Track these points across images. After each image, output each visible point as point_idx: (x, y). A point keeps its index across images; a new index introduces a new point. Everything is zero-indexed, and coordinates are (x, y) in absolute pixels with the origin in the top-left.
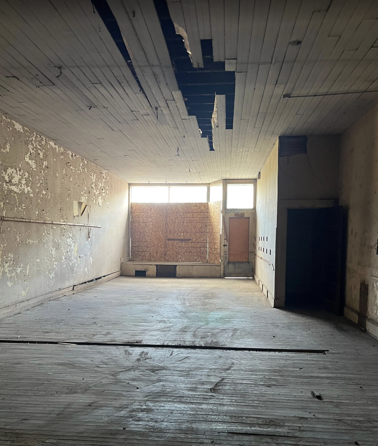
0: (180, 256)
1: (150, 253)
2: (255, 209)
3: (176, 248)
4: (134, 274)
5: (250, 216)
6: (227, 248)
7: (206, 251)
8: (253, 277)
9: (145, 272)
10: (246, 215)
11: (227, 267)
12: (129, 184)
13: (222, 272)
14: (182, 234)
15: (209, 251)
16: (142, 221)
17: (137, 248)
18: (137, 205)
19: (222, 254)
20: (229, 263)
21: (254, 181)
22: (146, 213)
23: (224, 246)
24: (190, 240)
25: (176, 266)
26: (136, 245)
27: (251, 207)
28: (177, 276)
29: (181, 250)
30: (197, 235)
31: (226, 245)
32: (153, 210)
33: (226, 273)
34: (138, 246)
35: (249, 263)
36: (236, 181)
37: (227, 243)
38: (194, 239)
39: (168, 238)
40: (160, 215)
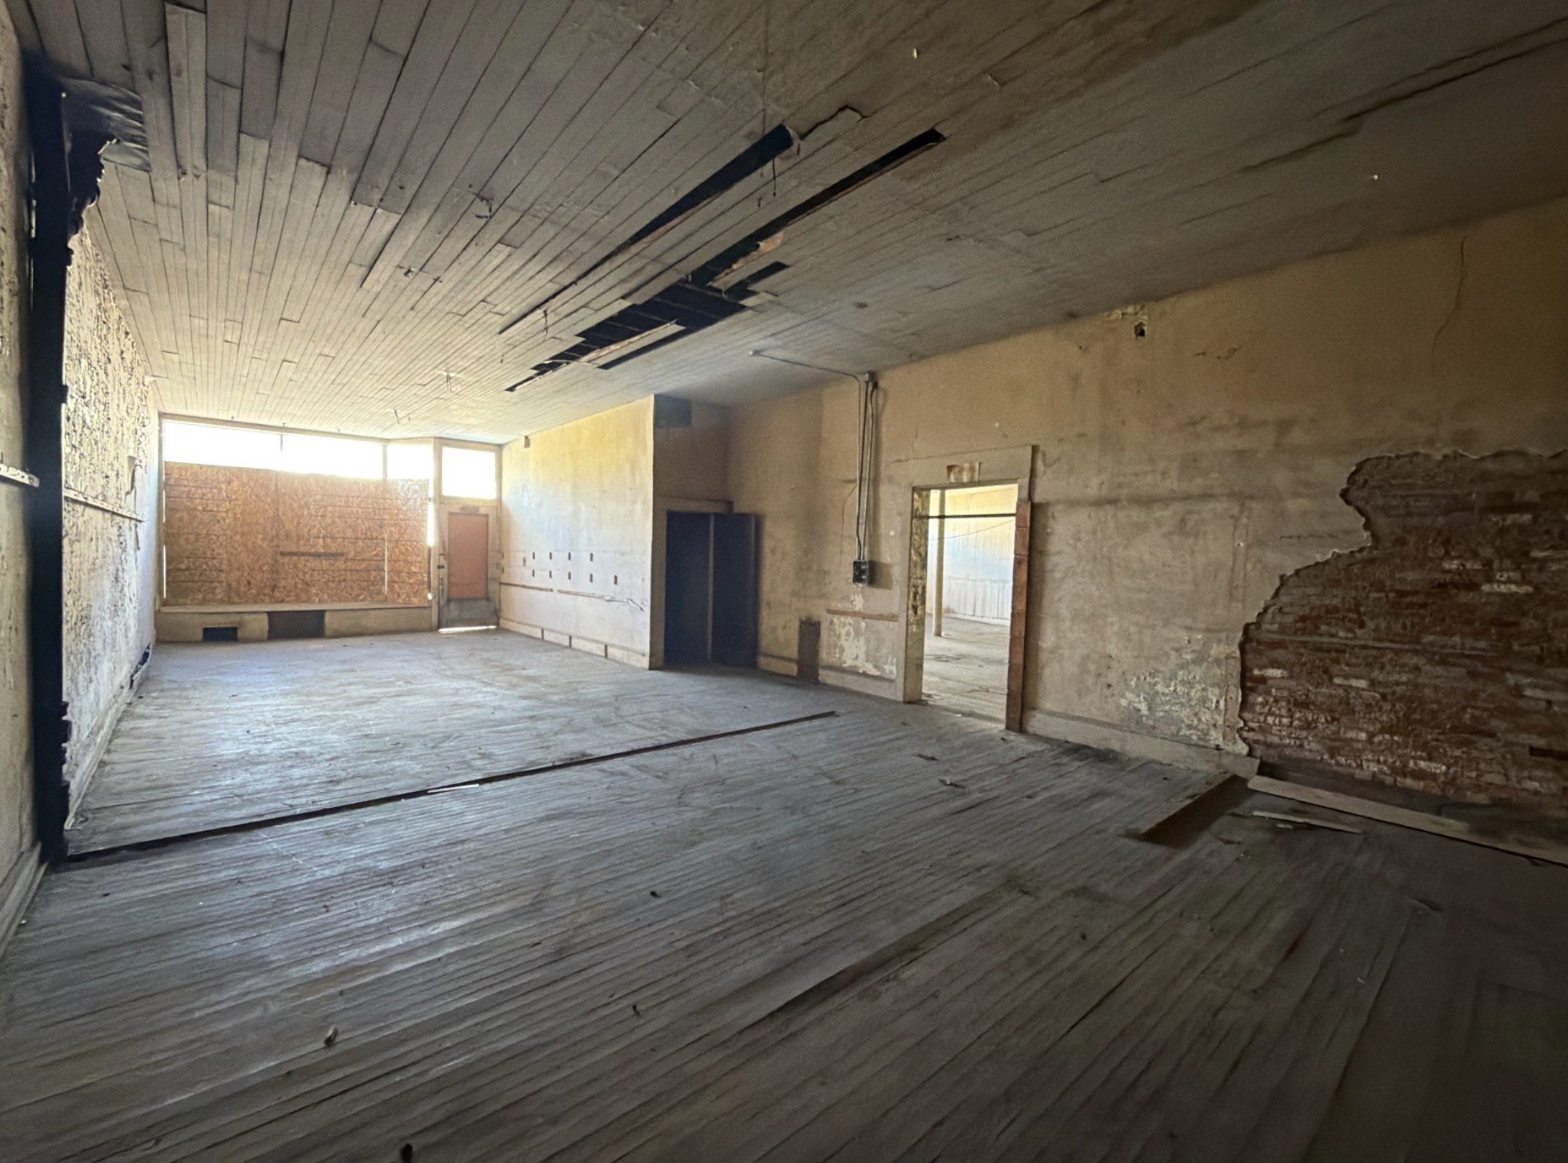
0: (314, 591)
1: (229, 586)
2: (500, 500)
3: (305, 573)
4: (199, 635)
5: (490, 513)
6: (444, 572)
7: (383, 579)
8: (497, 624)
9: (235, 630)
10: (482, 511)
11: (446, 609)
12: (162, 415)
13: (435, 619)
14: (321, 541)
15: (390, 577)
16: (200, 508)
17: (187, 573)
18: (185, 467)
19: (434, 583)
20: (449, 600)
21: (497, 448)
22: (215, 491)
23: (439, 567)
24: (342, 554)
25: (323, 612)
26: (183, 566)
27: (491, 495)
28: (328, 632)
29: (317, 577)
30: (360, 543)
31: (443, 567)
32: (236, 484)
33: (444, 621)
34: (188, 569)
35: (488, 599)
36: (460, 444)
37: (443, 562)
38: (352, 553)
39: (281, 549)
40: (257, 496)
